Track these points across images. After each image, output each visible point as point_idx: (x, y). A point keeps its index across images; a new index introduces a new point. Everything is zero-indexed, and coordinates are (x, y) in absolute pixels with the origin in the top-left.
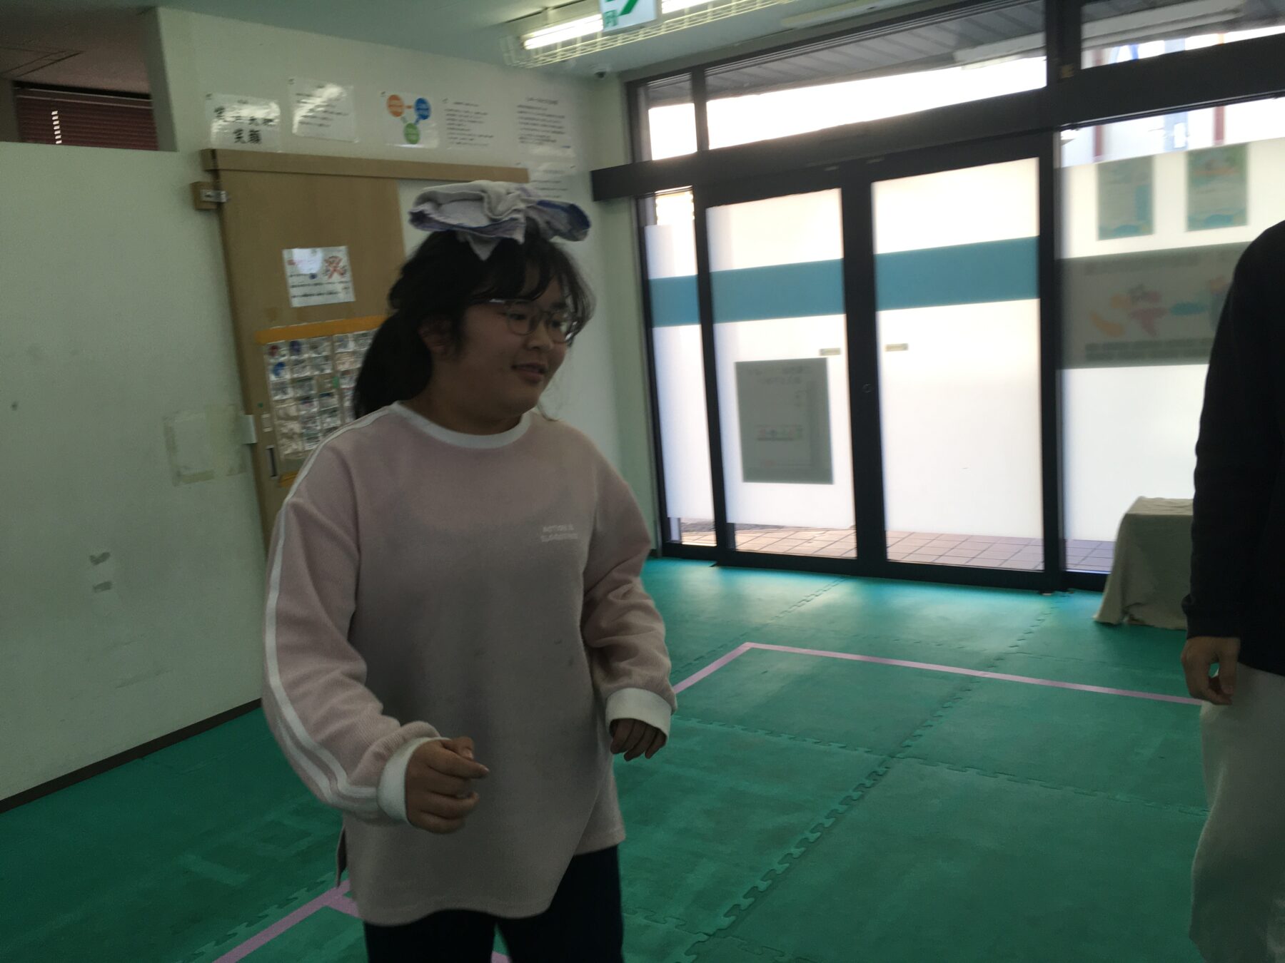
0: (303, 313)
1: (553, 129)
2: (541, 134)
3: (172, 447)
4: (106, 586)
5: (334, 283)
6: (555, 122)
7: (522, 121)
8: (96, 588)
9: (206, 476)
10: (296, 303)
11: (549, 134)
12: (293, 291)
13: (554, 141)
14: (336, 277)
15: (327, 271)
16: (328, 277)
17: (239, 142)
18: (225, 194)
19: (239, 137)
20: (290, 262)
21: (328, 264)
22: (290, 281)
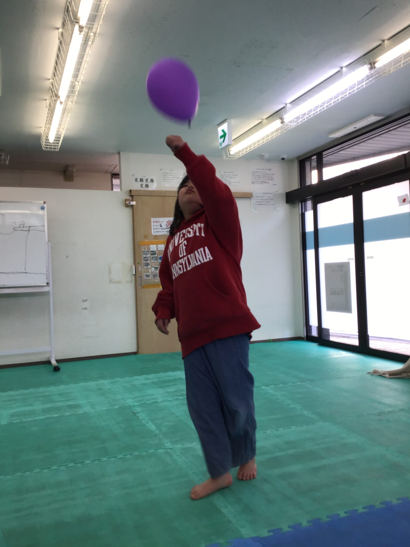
0: (157, 237)
1: (269, 179)
2: (262, 181)
3: (110, 272)
4: (86, 309)
6: (270, 176)
7: (254, 176)
8: (83, 309)
9: (120, 282)
10: (154, 234)
11: (265, 181)
12: (153, 230)
13: (268, 183)
15: (167, 225)
16: (166, 227)
17: (142, 187)
18: (135, 202)
19: (142, 186)
20: (153, 222)
21: (167, 223)
22: (153, 227)
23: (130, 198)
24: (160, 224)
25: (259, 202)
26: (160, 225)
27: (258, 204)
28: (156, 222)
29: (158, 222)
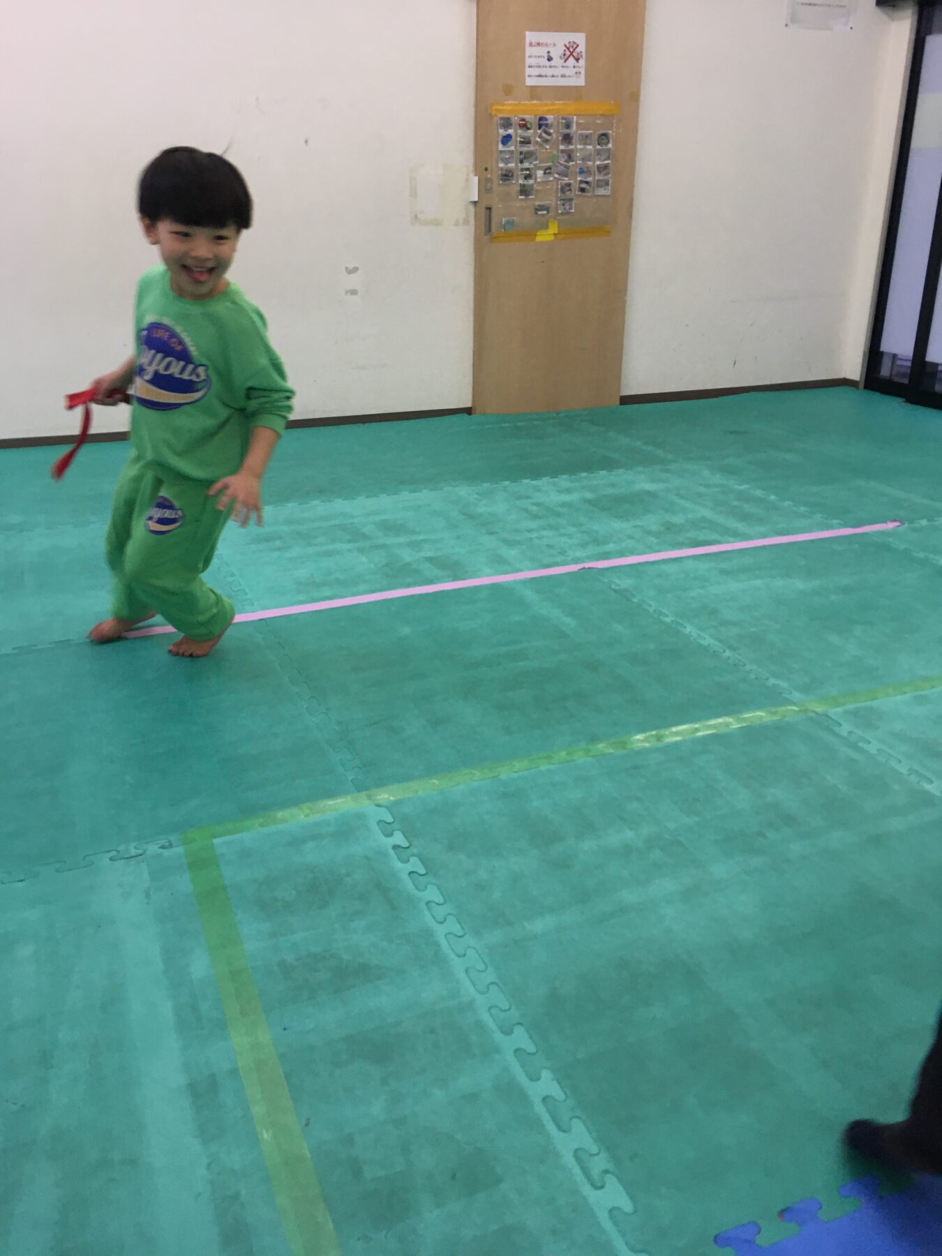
0: (534, 92)
3: (414, 193)
4: (354, 292)
5: (567, 67)
8: (346, 292)
9: (436, 223)
10: (530, 82)
12: (528, 71)
14: (571, 61)
15: (565, 55)
20: (531, 45)
21: (565, 48)
22: (528, 61)
24: (548, 52)
27: (806, 4)
28: (539, 44)
29: (543, 43)
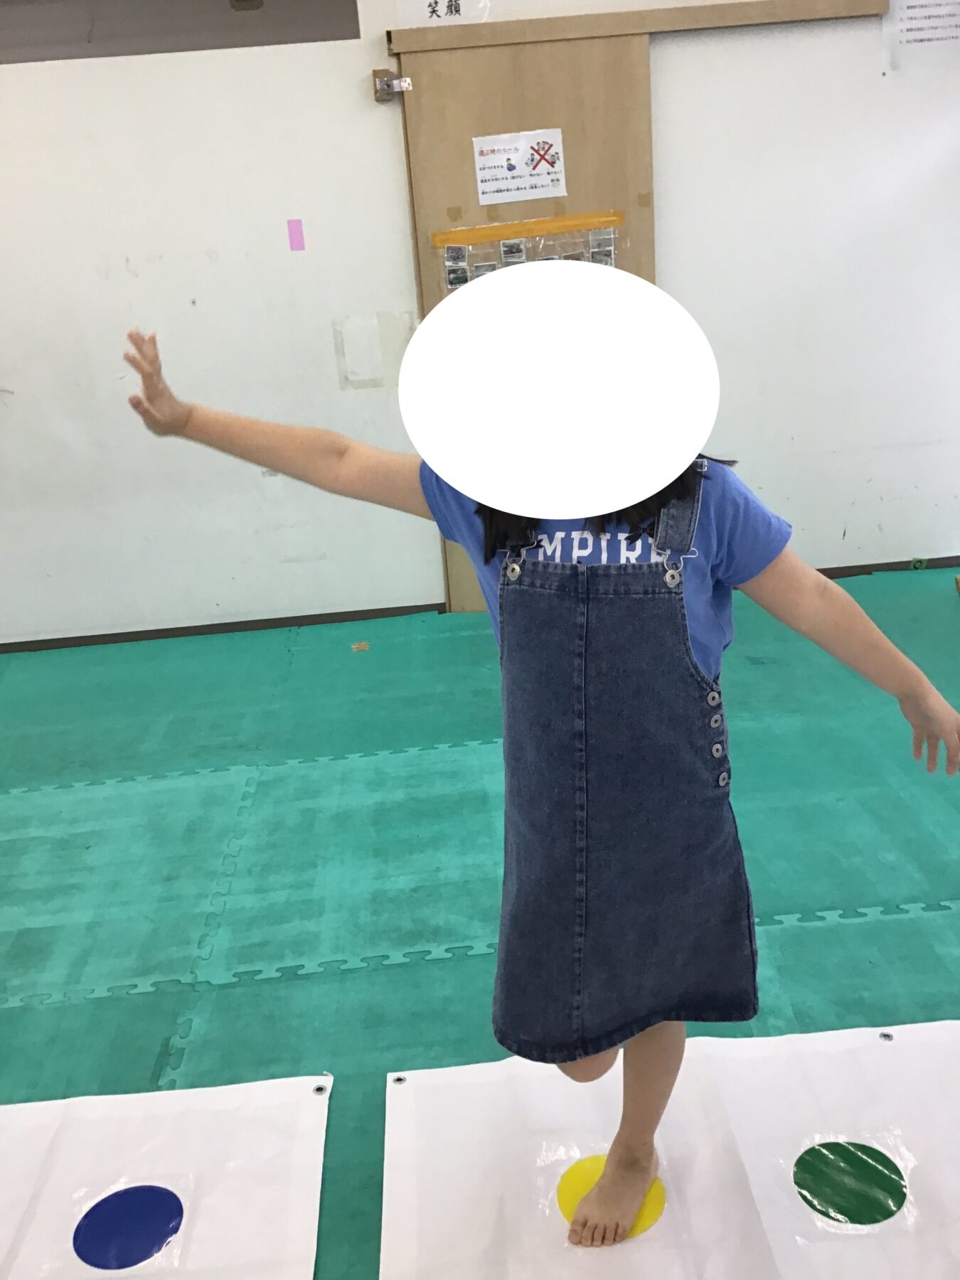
0: (493, 212)
3: (340, 350)
5: (538, 175)
9: (374, 382)
10: (484, 200)
12: (481, 187)
14: (544, 167)
15: (532, 160)
16: (532, 167)
17: (434, 15)
18: (408, 80)
19: (434, 11)
20: (482, 153)
21: (533, 152)
22: (480, 175)
23: (391, 65)
24: (509, 159)
25: (920, 29)
26: (505, 164)
27: (915, 41)
28: (493, 151)
29: (499, 150)
